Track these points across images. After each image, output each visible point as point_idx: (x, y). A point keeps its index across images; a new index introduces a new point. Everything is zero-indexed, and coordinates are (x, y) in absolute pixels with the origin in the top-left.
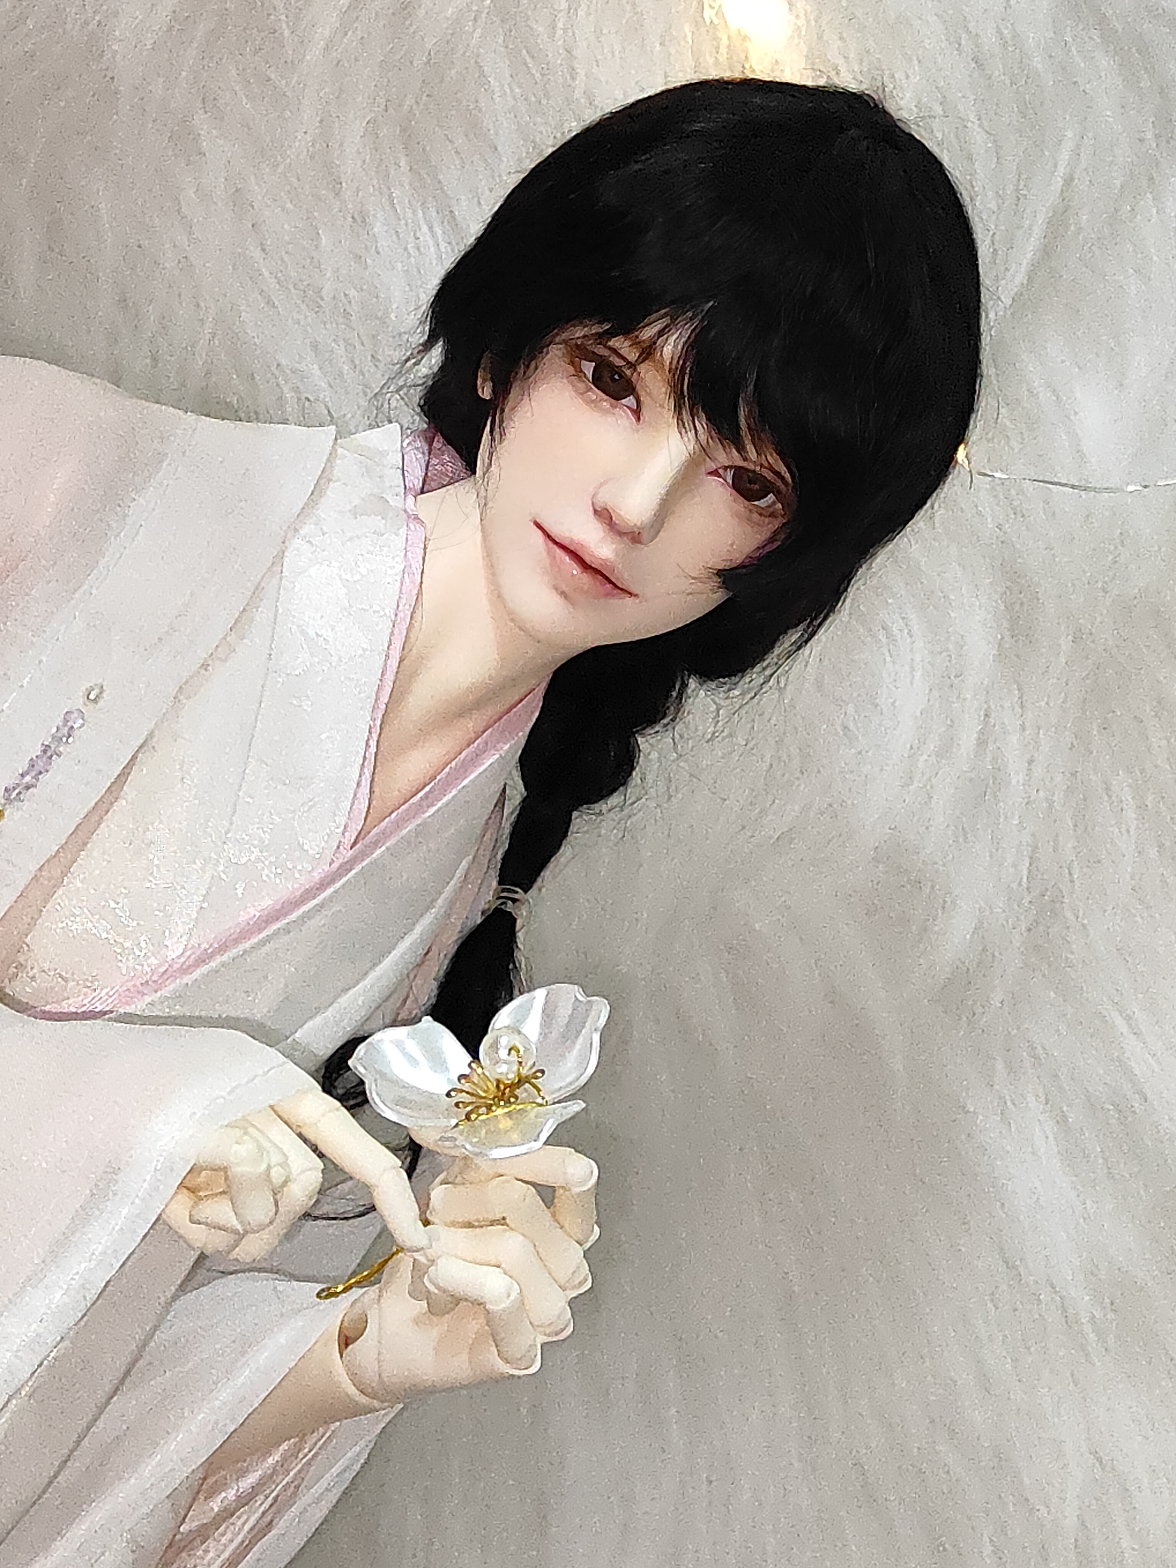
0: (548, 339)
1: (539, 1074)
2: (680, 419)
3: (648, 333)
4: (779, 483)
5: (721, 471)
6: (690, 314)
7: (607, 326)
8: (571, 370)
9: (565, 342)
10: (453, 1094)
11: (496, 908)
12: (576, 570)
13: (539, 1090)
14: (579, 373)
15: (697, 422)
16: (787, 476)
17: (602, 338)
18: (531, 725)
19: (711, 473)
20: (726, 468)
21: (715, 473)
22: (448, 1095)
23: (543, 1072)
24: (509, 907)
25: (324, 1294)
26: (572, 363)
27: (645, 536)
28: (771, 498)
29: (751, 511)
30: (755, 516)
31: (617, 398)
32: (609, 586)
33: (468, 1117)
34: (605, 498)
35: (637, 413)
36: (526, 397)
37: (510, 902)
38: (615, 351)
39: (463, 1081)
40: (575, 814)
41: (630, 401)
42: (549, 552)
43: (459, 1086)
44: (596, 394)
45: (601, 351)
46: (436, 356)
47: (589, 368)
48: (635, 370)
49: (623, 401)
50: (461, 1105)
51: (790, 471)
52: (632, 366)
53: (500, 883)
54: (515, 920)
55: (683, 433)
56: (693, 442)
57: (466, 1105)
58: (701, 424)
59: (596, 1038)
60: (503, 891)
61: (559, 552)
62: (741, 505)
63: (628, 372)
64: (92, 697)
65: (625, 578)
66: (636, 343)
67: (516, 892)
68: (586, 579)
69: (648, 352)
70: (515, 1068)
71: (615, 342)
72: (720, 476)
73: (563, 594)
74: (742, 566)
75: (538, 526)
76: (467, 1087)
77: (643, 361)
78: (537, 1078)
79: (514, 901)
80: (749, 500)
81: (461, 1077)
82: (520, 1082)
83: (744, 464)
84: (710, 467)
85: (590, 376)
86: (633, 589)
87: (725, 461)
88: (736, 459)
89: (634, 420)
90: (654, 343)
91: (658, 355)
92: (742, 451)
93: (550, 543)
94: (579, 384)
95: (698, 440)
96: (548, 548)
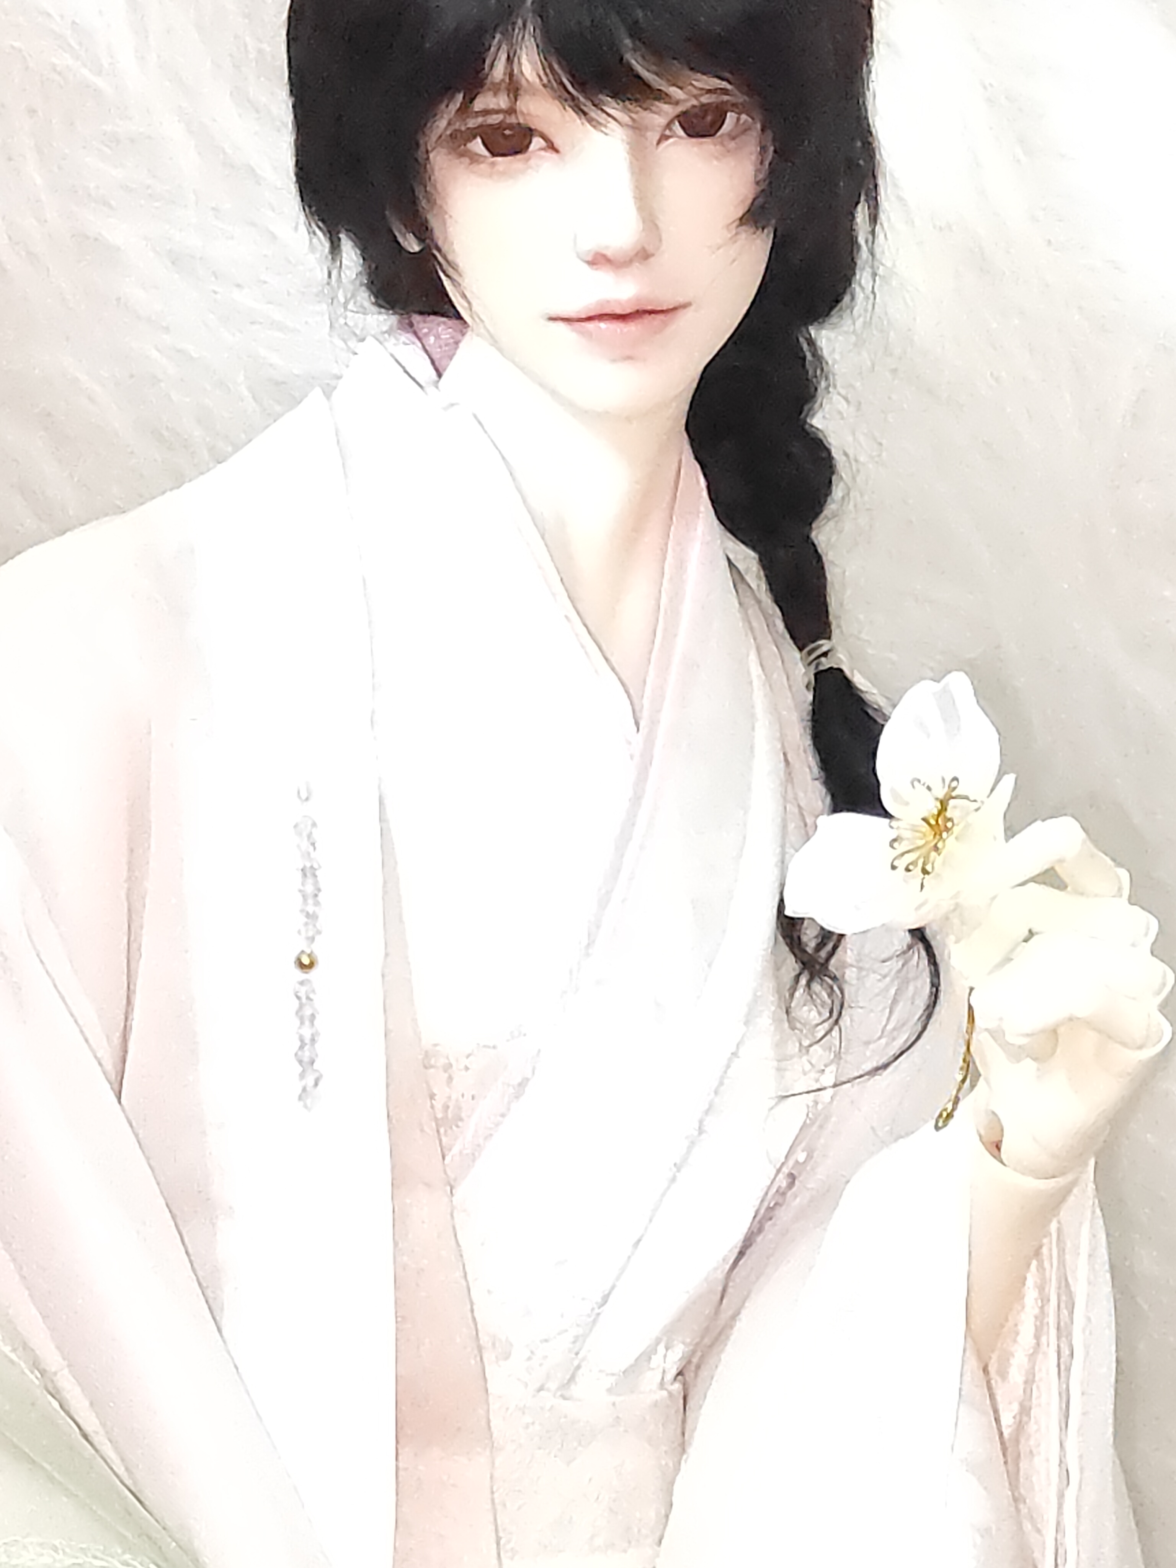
0: (423, 152)
1: (954, 784)
2: (590, 121)
3: (499, 72)
4: (726, 98)
5: (668, 132)
6: (520, 22)
7: (460, 97)
8: (466, 160)
9: (438, 143)
10: (896, 863)
11: (816, 675)
12: (617, 328)
13: (967, 798)
14: (474, 158)
15: (608, 110)
16: (726, 85)
17: (465, 109)
18: (705, 493)
19: (659, 142)
20: (669, 126)
21: (663, 138)
22: (893, 868)
23: (956, 779)
24: (825, 663)
25: (940, 1124)
26: (462, 155)
27: (652, 249)
29: (722, 144)
30: (732, 145)
31: (525, 150)
32: (661, 317)
33: (925, 872)
34: (587, 244)
35: (551, 147)
36: (447, 219)
37: (823, 659)
38: (486, 112)
39: (896, 845)
40: (813, 535)
41: (537, 142)
42: (582, 333)
44: (504, 162)
45: (475, 122)
47: (477, 146)
48: (516, 112)
49: (531, 148)
51: (722, 79)
52: (511, 111)
53: (801, 649)
54: (841, 670)
55: (603, 129)
56: (619, 129)
57: (914, 863)
58: (613, 108)
59: (976, 710)
60: (810, 653)
61: (590, 326)
62: (708, 146)
63: (512, 120)
64: (304, 794)
65: (666, 298)
66: (496, 89)
67: (822, 645)
69: (514, 87)
70: (929, 796)
71: (479, 104)
72: (668, 138)
73: (626, 358)
74: (756, 198)
75: (552, 319)
76: (901, 848)
77: (516, 100)
78: (955, 788)
79: (825, 654)
80: (713, 135)
81: (892, 843)
82: (944, 805)
83: (680, 109)
84: (654, 136)
85: (485, 152)
86: (681, 299)
87: (661, 121)
88: (670, 111)
89: (554, 155)
90: (511, 75)
91: (524, 82)
92: (666, 99)
93: (577, 325)
94: (482, 167)
95: (622, 124)
96: (578, 331)
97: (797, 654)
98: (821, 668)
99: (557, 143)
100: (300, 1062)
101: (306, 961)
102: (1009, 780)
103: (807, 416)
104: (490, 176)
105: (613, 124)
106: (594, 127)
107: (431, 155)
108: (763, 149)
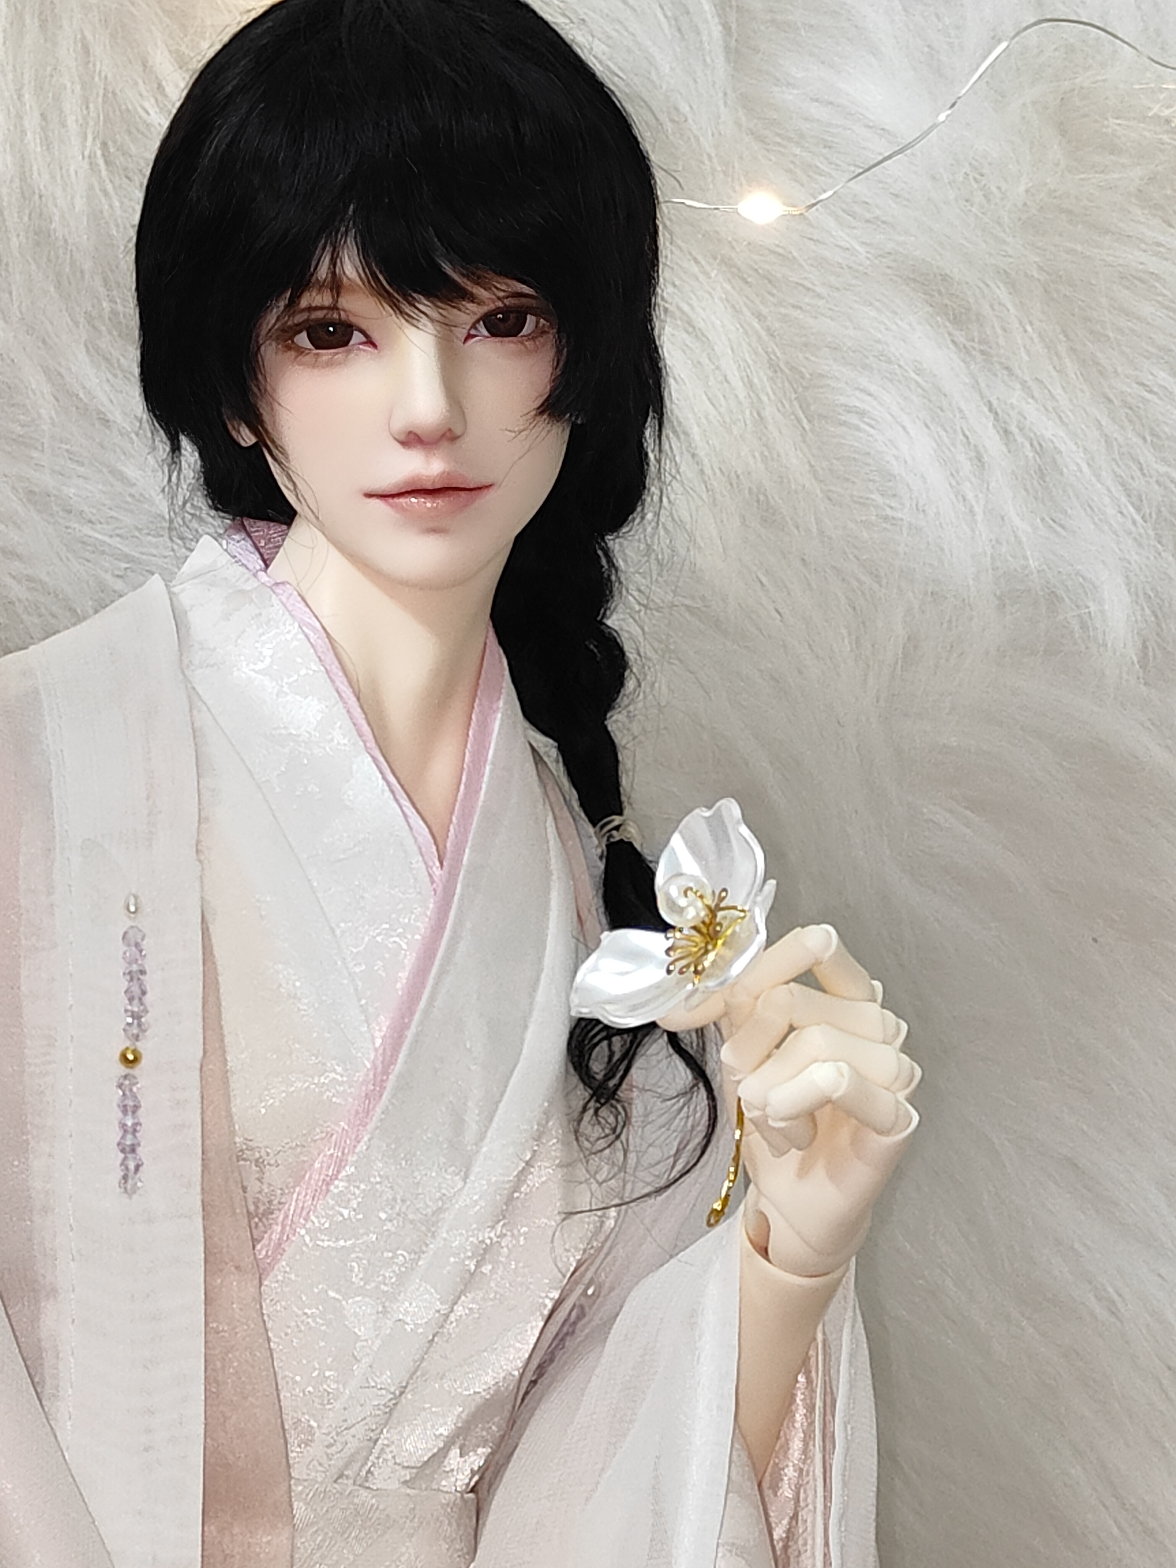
0: (253, 345)
1: (724, 894)
3: (323, 272)
5: (473, 332)
6: (343, 229)
7: (288, 294)
8: (293, 354)
9: (268, 336)
10: (672, 968)
12: (427, 503)
13: (735, 908)
14: (300, 351)
16: (526, 289)
17: (292, 306)
18: (507, 672)
19: (466, 340)
20: (474, 326)
21: (469, 337)
22: (669, 972)
23: (725, 890)
24: (617, 836)
26: (289, 348)
27: (458, 431)
28: (530, 319)
29: (522, 343)
30: (532, 345)
31: (346, 343)
32: (463, 494)
33: (696, 972)
34: (400, 424)
35: (370, 342)
36: (276, 405)
37: (614, 833)
38: (311, 308)
39: (672, 953)
41: (357, 337)
42: (396, 508)
43: (671, 959)
44: (326, 354)
45: (301, 317)
46: (190, 454)
47: (303, 339)
48: (337, 309)
49: (352, 342)
50: (684, 970)
51: (524, 282)
52: (334, 308)
53: (594, 825)
54: (630, 844)
56: (429, 324)
57: (688, 966)
58: (425, 305)
59: (744, 830)
61: (402, 500)
62: (509, 345)
63: (334, 316)
64: (132, 909)
65: (472, 478)
66: (321, 286)
67: (614, 821)
68: (440, 502)
69: (336, 285)
70: (699, 904)
71: (304, 303)
72: (475, 336)
73: (434, 531)
74: (552, 391)
75: (369, 495)
76: (674, 955)
77: (338, 297)
78: (724, 898)
79: (617, 828)
80: (515, 336)
81: (667, 952)
82: (713, 912)
83: (484, 309)
84: (462, 333)
85: (310, 346)
86: (485, 481)
87: (468, 320)
88: (474, 310)
90: (334, 273)
91: (345, 280)
92: (472, 298)
93: (391, 500)
94: (307, 359)
95: (432, 320)
96: (391, 506)
97: (591, 830)
98: (612, 840)
99: (375, 336)
100: (123, 1151)
101: (131, 1057)
102: (772, 882)
103: (603, 617)
104: (314, 366)
105: (424, 320)
106: (407, 321)
107: (263, 348)
108: (559, 352)
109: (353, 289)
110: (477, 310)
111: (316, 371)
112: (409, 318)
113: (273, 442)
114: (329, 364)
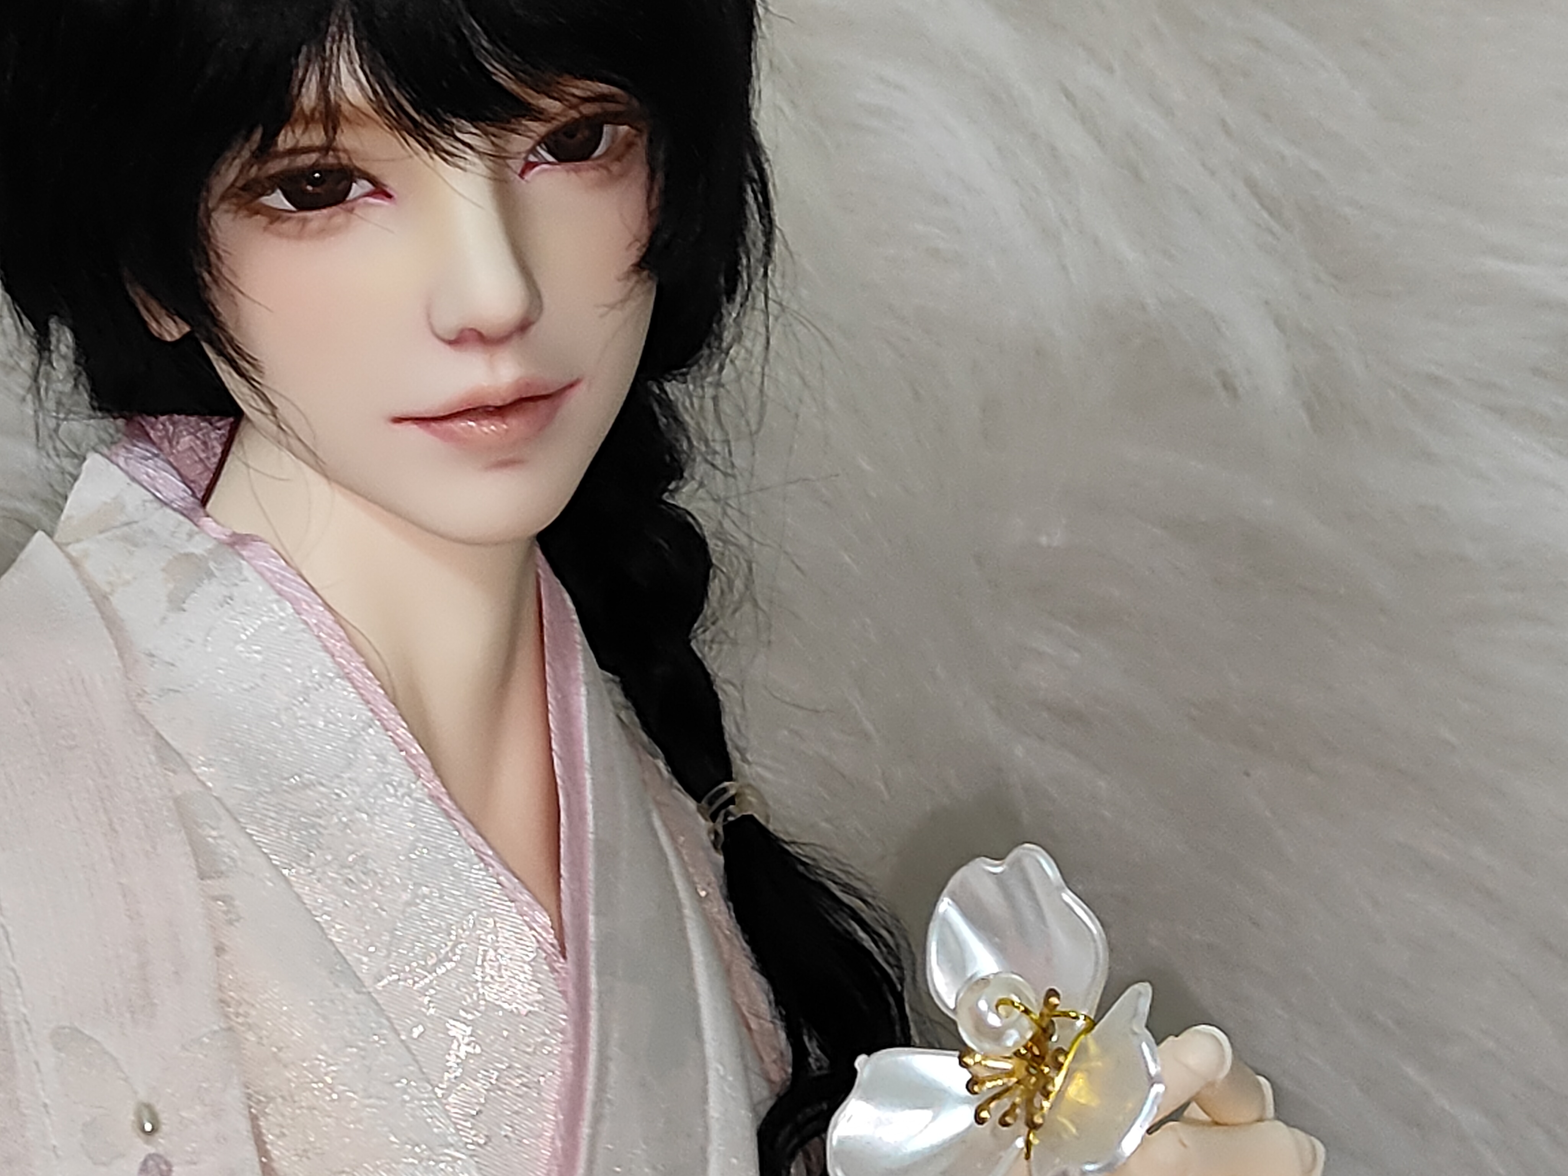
0: (201, 213)
1: (1053, 999)
2: (439, 150)
3: (309, 97)
4: (611, 107)
5: (532, 158)
7: (257, 136)
8: (261, 219)
9: (223, 198)
10: (984, 1114)
11: (723, 827)
12: (492, 426)
14: (275, 216)
15: (459, 135)
16: (613, 90)
17: (265, 151)
19: (525, 172)
20: (533, 150)
21: (530, 166)
22: (979, 1120)
23: (1053, 993)
24: (734, 812)
26: (253, 213)
28: (607, 129)
29: (598, 168)
30: (615, 168)
31: (343, 198)
32: (542, 404)
34: (451, 319)
35: (380, 191)
36: (239, 297)
37: (730, 807)
38: (294, 151)
39: (977, 1089)
41: (359, 188)
42: (440, 436)
44: (316, 217)
45: (275, 167)
47: (277, 200)
48: (335, 150)
49: (351, 195)
50: (1008, 1119)
52: (328, 148)
53: (698, 799)
54: (751, 818)
56: (476, 160)
57: (1012, 1112)
59: (1068, 897)
60: (710, 803)
61: (456, 426)
62: (588, 173)
63: (331, 160)
64: (148, 1127)
65: (552, 379)
66: (309, 121)
67: (725, 790)
68: (514, 424)
69: (331, 116)
72: (535, 165)
73: (506, 464)
75: (399, 420)
76: (984, 1093)
77: (335, 133)
78: (1055, 1004)
79: (731, 800)
80: (586, 157)
81: (970, 1085)
83: (550, 126)
84: (517, 165)
85: (288, 207)
86: (569, 379)
87: (528, 143)
89: (385, 203)
90: (327, 100)
91: (345, 107)
92: (537, 115)
93: (433, 425)
94: (286, 226)
95: (480, 154)
96: (434, 432)
97: (691, 804)
98: (731, 819)
99: (392, 184)
103: (669, 496)
104: (299, 237)
105: (470, 155)
106: (444, 160)
107: (215, 215)
109: (359, 118)
110: (539, 128)
111: (304, 245)
112: (445, 155)
113: (238, 350)
114: (322, 232)
